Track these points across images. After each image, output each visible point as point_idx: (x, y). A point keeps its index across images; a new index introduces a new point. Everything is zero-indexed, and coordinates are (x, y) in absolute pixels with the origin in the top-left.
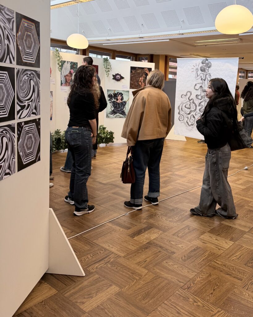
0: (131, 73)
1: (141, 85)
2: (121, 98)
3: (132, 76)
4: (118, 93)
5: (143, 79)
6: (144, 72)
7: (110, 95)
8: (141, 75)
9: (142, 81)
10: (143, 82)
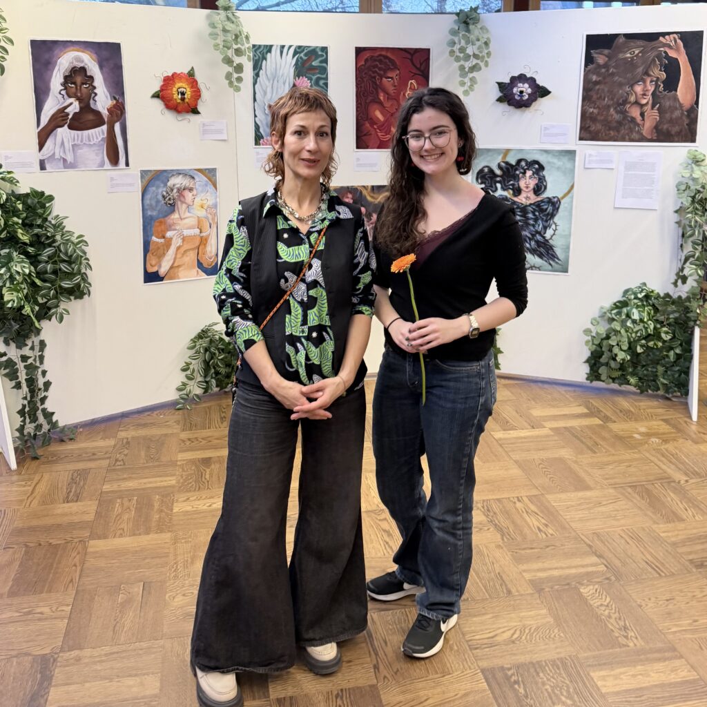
0: (586, 66)
1: (639, 119)
2: (533, 183)
3: (594, 78)
4: (523, 164)
5: (651, 88)
6: (659, 57)
7: (486, 170)
8: (640, 70)
9: (644, 102)
10: (653, 107)
